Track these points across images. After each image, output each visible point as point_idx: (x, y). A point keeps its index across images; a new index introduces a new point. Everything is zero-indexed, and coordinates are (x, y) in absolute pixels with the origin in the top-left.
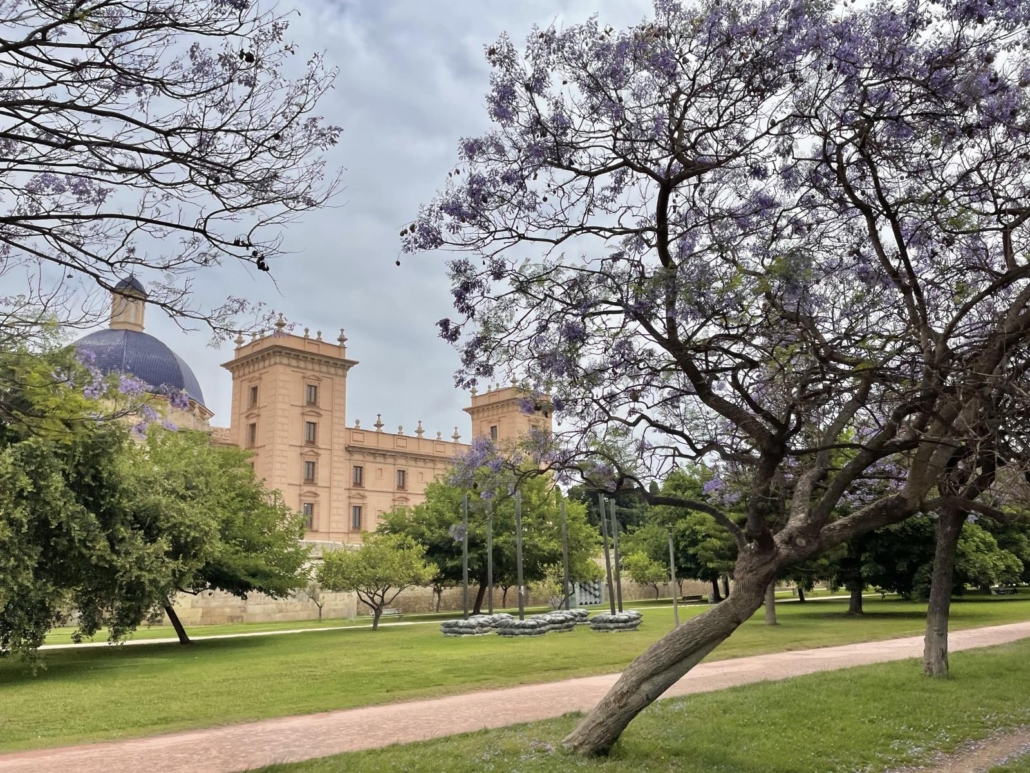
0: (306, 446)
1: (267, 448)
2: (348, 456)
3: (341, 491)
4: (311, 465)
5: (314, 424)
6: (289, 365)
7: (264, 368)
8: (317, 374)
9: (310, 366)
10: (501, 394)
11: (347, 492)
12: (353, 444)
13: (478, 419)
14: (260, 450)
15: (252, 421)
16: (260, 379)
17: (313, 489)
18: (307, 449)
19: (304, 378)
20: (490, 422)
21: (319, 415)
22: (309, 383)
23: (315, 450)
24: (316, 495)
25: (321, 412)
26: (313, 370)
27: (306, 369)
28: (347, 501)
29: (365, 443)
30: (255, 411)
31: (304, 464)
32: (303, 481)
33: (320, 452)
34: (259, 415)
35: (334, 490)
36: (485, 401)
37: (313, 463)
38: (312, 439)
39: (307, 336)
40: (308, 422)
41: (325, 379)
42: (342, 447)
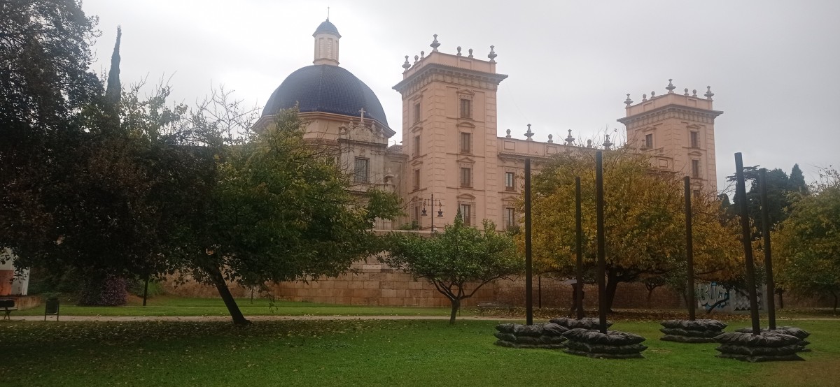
0: (461, 154)
1: (429, 156)
2: (500, 163)
3: (495, 194)
4: (467, 172)
5: (469, 134)
6: (444, 82)
7: (424, 86)
8: (470, 89)
9: (463, 82)
10: (656, 101)
11: (501, 195)
12: (504, 151)
13: (633, 128)
14: (424, 158)
15: (417, 134)
16: (422, 96)
17: (469, 192)
18: (462, 157)
19: (458, 92)
20: (645, 131)
21: (473, 127)
22: (462, 97)
23: (470, 158)
24: (472, 197)
25: (475, 124)
26: (466, 85)
27: (459, 84)
28: (501, 203)
29: (516, 151)
30: (419, 125)
31: (460, 170)
32: (460, 185)
33: (475, 159)
34: (421, 129)
35: (488, 194)
36: (640, 110)
37: (469, 169)
38: (466, 148)
39: (459, 54)
40: (463, 133)
41: (477, 94)
42: (495, 155)
